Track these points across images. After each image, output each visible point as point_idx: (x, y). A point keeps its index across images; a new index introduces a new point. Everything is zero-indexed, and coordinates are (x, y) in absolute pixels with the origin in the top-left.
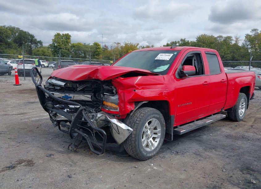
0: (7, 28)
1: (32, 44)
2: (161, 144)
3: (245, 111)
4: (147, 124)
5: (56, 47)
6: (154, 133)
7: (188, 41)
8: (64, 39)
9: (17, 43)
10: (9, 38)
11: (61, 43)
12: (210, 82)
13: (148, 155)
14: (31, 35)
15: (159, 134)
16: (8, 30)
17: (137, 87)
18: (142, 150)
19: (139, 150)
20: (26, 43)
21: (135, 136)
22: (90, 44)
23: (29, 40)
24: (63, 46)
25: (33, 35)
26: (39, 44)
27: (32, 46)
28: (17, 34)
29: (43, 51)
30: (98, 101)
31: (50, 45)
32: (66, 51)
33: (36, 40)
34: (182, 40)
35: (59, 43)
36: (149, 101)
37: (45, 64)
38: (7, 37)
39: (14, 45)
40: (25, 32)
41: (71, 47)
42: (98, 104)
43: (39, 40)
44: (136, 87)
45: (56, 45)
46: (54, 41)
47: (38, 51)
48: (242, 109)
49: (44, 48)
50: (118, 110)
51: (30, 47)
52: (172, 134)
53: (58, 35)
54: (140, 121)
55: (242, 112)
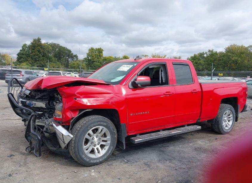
0: (49, 45)
1: (69, 58)
2: (110, 152)
3: (233, 123)
4: (90, 132)
5: (90, 60)
6: (103, 141)
7: (216, 52)
8: (97, 53)
9: (57, 58)
10: (50, 53)
11: (94, 57)
12: (174, 93)
13: (92, 161)
14: (69, 50)
15: (109, 142)
16: (49, 46)
17: (78, 95)
18: (83, 156)
19: (80, 156)
20: (64, 57)
21: (74, 142)
22: (120, 57)
23: (67, 54)
24: (96, 59)
25: (71, 50)
26: (75, 58)
27: (69, 59)
28: (57, 49)
29: (78, 64)
30: (51, 108)
31: (85, 58)
32: (99, 63)
33: (72, 54)
34: (209, 51)
35: (93, 57)
36: (94, 109)
37: (76, 76)
38: (48, 52)
39: (53, 59)
40: (64, 48)
41: (103, 60)
42: (52, 111)
43: (75, 54)
44: (76, 96)
45: (90, 58)
46: (88, 55)
47: (74, 64)
48: (229, 121)
49: (80, 61)
50: (61, 117)
51: (68, 61)
52: (124, 142)
53: (92, 49)
54: (81, 128)
55: (229, 124)
